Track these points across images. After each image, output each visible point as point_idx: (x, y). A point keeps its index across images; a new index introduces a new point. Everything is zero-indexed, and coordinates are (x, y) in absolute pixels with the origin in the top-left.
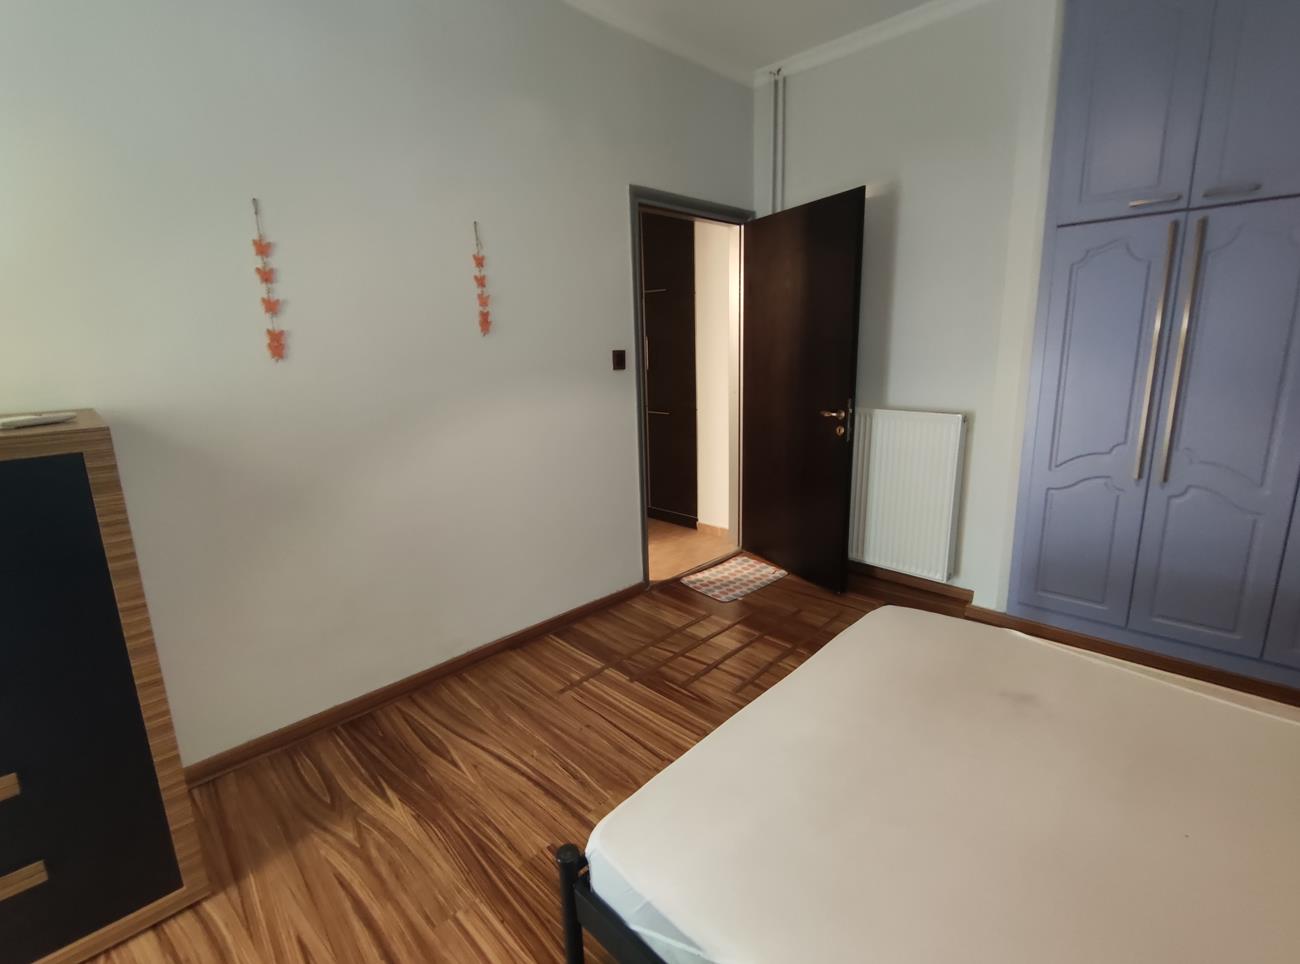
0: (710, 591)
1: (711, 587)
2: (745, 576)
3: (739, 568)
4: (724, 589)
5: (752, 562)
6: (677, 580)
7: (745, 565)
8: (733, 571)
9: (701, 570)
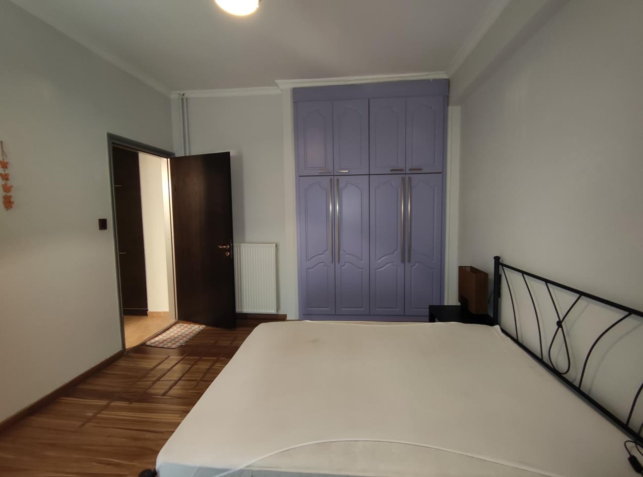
0: (165, 345)
1: (165, 343)
2: (183, 333)
3: (179, 330)
4: (173, 342)
5: (185, 325)
6: (143, 344)
7: (182, 328)
8: (175, 332)
9: (157, 336)
